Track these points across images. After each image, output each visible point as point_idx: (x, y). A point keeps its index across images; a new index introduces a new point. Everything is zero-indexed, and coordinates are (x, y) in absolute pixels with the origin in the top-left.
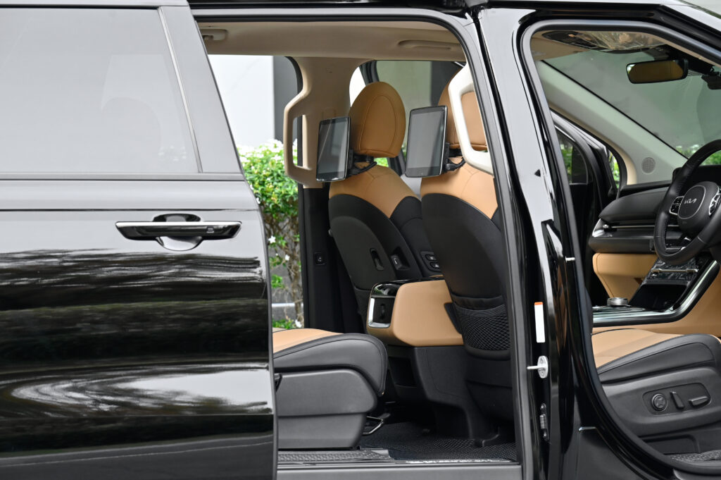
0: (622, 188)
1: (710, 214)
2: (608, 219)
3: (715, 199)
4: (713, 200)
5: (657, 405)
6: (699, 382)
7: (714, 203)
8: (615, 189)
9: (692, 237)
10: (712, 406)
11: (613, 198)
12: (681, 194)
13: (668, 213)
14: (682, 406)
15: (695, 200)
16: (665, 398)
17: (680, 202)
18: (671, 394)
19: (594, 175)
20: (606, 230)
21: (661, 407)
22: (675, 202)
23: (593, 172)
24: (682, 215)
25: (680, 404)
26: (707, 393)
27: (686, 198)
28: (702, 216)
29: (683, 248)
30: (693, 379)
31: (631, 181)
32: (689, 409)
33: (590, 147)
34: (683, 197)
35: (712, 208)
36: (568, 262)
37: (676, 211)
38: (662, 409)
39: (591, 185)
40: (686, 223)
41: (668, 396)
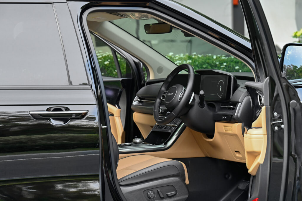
0: (147, 81)
1: (179, 101)
2: (140, 96)
3: (182, 93)
4: (181, 94)
5: (150, 196)
6: (171, 184)
7: (181, 95)
8: (145, 81)
9: (171, 112)
10: (178, 196)
11: (143, 86)
12: (167, 90)
13: (160, 99)
14: (163, 197)
15: (172, 94)
16: (154, 193)
17: (166, 94)
18: (158, 191)
19: (135, 74)
20: (139, 102)
21: (152, 197)
22: (164, 94)
23: (135, 73)
24: (166, 100)
25: (162, 196)
26: (175, 190)
27: (169, 93)
28: (175, 101)
29: (166, 117)
30: (169, 183)
31: (152, 78)
32: (166, 198)
33: (133, 61)
34: (167, 91)
35: (180, 98)
36: (103, 128)
37: (164, 98)
38: (153, 198)
39: (133, 79)
40: (168, 105)
41: (156, 192)
